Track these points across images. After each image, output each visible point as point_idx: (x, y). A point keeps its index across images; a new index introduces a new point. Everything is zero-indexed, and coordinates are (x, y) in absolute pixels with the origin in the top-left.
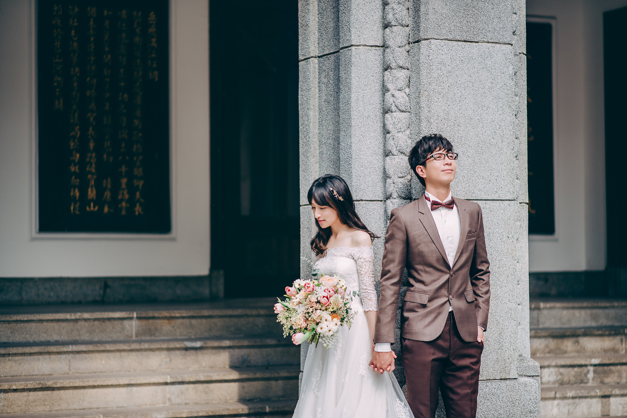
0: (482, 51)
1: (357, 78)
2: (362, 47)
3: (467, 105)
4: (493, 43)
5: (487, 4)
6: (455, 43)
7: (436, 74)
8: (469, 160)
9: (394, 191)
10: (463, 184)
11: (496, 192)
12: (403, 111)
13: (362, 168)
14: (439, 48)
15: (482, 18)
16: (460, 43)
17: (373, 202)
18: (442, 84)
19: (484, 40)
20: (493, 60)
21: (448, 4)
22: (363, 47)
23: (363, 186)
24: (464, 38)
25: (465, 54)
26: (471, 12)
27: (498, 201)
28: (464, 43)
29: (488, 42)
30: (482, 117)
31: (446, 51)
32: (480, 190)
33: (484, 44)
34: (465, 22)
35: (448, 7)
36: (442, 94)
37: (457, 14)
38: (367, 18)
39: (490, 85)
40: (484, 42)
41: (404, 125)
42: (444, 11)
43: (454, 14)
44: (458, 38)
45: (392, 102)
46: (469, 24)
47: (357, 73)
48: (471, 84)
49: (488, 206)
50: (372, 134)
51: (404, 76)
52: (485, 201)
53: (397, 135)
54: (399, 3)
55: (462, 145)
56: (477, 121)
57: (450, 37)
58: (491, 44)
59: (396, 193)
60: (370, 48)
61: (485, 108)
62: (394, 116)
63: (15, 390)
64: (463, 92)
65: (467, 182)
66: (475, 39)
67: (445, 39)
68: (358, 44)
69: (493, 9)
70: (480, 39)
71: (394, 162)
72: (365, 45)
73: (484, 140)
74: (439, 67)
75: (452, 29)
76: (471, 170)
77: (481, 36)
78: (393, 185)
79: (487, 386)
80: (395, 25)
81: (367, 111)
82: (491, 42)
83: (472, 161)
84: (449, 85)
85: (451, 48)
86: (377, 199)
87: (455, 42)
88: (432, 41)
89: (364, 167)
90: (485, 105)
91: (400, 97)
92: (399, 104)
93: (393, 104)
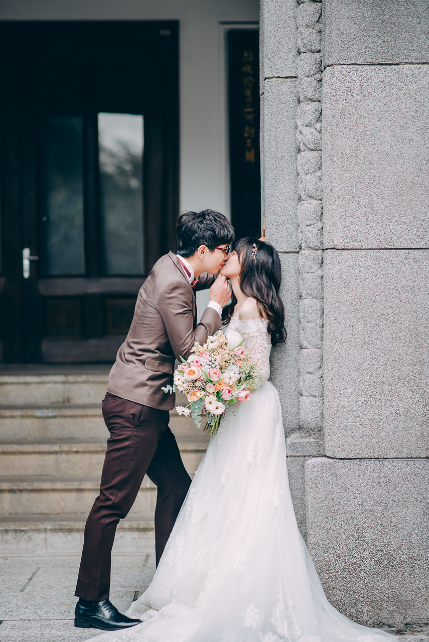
0: (403, 74)
1: (270, 114)
2: (275, 79)
3: (381, 138)
4: (419, 63)
5: (411, 19)
6: (365, 67)
7: (341, 105)
8: (385, 203)
9: (302, 241)
10: (377, 231)
11: (422, 239)
12: (312, 150)
13: (274, 216)
14: (345, 75)
15: (404, 35)
16: (373, 67)
17: (287, 254)
18: (348, 116)
19: (407, 61)
20: (418, 84)
21: (357, 23)
22: (277, 79)
23: (276, 236)
24: (380, 61)
25: (380, 80)
26: (389, 29)
27: (425, 250)
28: (379, 66)
29: (413, 64)
30: (403, 152)
31: (353, 77)
32: (400, 238)
33: (407, 66)
34: (380, 42)
35: (357, 26)
36: (348, 128)
37: (370, 34)
38: (280, 46)
39: (413, 113)
40: (406, 63)
41: (313, 166)
42: (352, 31)
43: (365, 34)
44: (371, 61)
45: (301, 140)
46: (386, 44)
47: (269, 109)
48: (387, 115)
49: (412, 256)
50: (287, 177)
51: (313, 109)
52: (407, 251)
53: (304, 177)
54: (307, 26)
55: (375, 186)
56: (396, 157)
57: (361, 61)
58: (415, 66)
59: (304, 243)
60: (285, 79)
61: (407, 141)
62: (302, 155)
63: (77, 452)
64: (377, 124)
65: (383, 229)
66: (394, 61)
67: (354, 64)
68: (271, 76)
69: (420, 23)
70: (401, 61)
71: (303, 208)
72: (278, 77)
73: (405, 178)
74: (345, 96)
75: (363, 51)
76: (387, 214)
77: (402, 56)
78: (301, 234)
79: (408, 465)
80: (304, 51)
81: (280, 152)
82: (416, 63)
83: (389, 204)
84: (358, 116)
85: (361, 74)
86: (293, 250)
87: (367, 66)
88: (335, 67)
89: (277, 214)
90: (407, 138)
91: (308, 133)
92: (307, 142)
93: (302, 142)
